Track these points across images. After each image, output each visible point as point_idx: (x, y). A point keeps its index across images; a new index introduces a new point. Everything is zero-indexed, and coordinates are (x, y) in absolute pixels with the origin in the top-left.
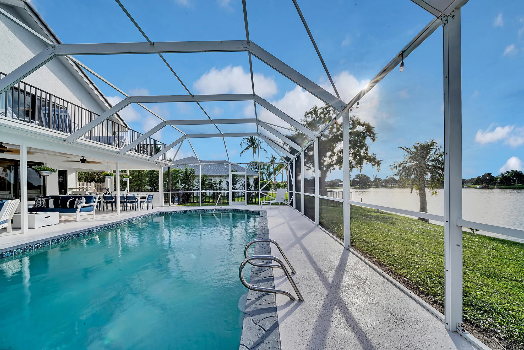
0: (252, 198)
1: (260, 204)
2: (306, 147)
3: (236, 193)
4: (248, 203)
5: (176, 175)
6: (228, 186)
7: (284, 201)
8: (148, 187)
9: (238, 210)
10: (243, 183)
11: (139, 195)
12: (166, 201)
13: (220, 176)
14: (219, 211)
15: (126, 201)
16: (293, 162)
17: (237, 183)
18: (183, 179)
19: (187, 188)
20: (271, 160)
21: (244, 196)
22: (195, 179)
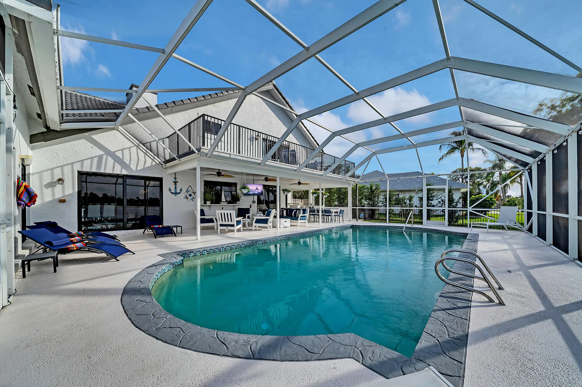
0: (458, 218)
1: (470, 226)
2: (555, 145)
3: (432, 211)
4: (450, 225)
5: (362, 191)
6: (420, 202)
7: (516, 224)
8: (336, 203)
9: (435, 230)
10: (443, 198)
11: (333, 210)
12: (354, 217)
13: (410, 191)
14: (410, 229)
15: (316, 214)
16: (533, 168)
17: (434, 199)
18: (368, 195)
19: (372, 204)
20: (492, 166)
21: (444, 215)
22: (380, 195)
